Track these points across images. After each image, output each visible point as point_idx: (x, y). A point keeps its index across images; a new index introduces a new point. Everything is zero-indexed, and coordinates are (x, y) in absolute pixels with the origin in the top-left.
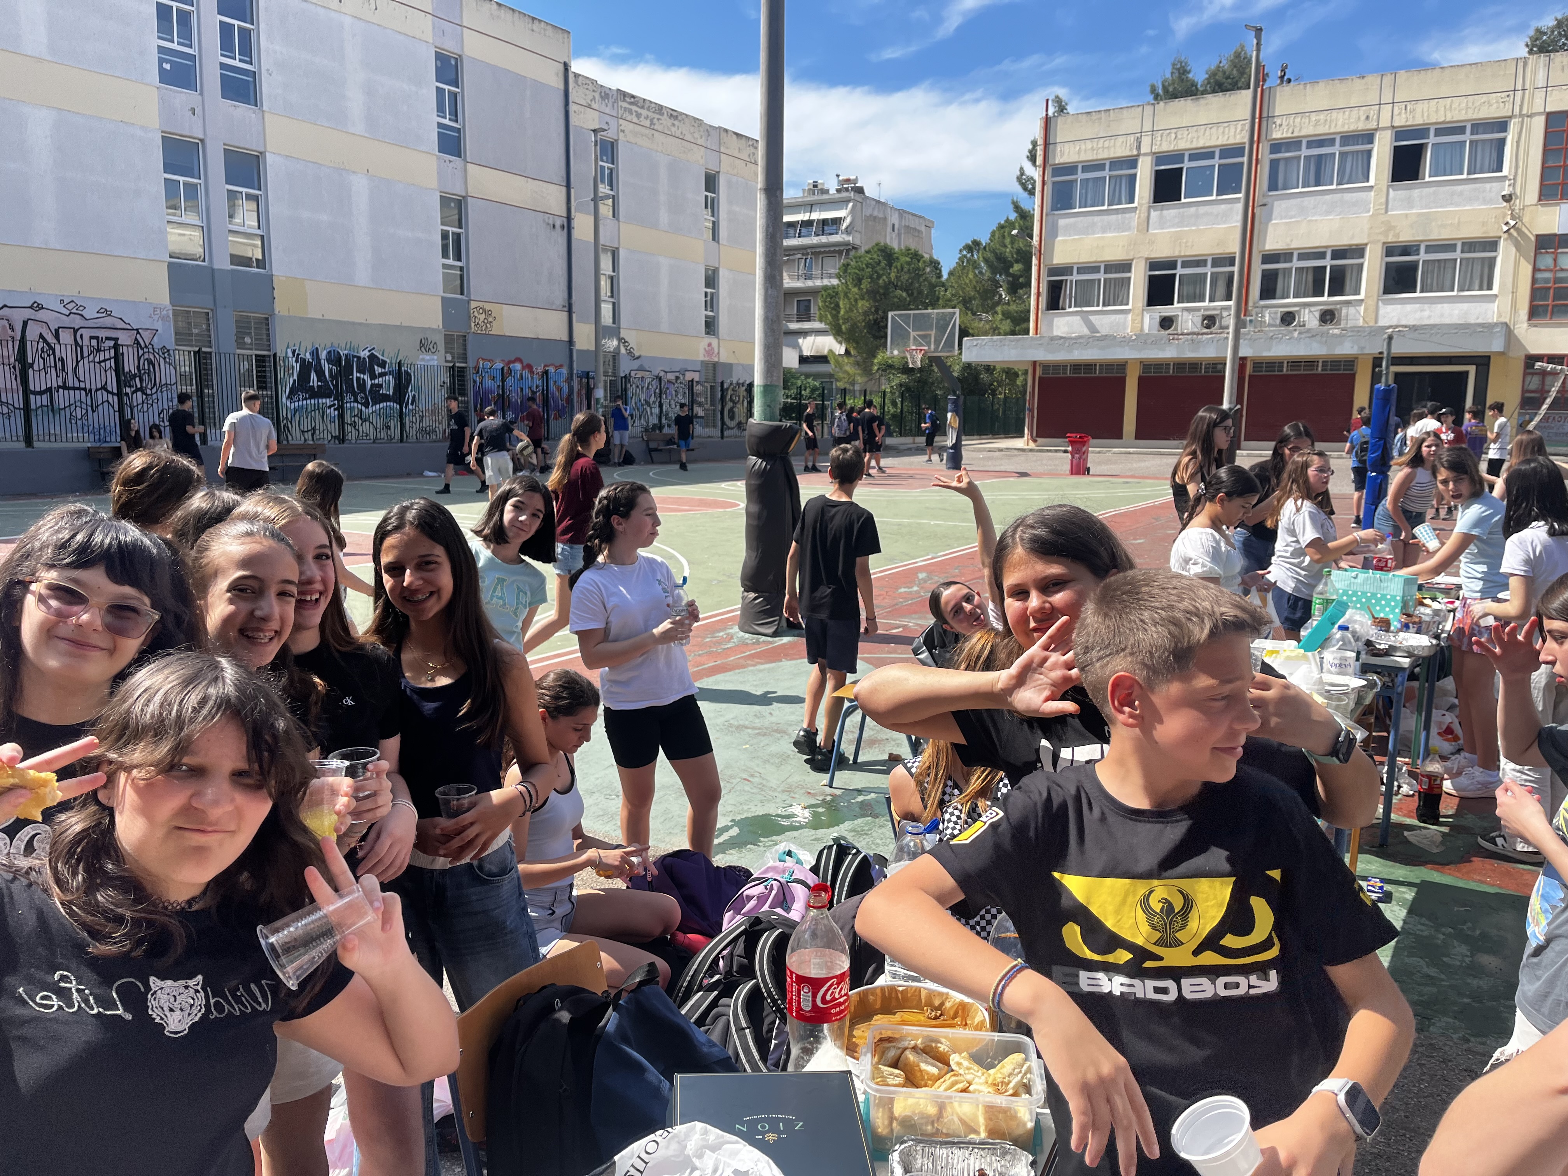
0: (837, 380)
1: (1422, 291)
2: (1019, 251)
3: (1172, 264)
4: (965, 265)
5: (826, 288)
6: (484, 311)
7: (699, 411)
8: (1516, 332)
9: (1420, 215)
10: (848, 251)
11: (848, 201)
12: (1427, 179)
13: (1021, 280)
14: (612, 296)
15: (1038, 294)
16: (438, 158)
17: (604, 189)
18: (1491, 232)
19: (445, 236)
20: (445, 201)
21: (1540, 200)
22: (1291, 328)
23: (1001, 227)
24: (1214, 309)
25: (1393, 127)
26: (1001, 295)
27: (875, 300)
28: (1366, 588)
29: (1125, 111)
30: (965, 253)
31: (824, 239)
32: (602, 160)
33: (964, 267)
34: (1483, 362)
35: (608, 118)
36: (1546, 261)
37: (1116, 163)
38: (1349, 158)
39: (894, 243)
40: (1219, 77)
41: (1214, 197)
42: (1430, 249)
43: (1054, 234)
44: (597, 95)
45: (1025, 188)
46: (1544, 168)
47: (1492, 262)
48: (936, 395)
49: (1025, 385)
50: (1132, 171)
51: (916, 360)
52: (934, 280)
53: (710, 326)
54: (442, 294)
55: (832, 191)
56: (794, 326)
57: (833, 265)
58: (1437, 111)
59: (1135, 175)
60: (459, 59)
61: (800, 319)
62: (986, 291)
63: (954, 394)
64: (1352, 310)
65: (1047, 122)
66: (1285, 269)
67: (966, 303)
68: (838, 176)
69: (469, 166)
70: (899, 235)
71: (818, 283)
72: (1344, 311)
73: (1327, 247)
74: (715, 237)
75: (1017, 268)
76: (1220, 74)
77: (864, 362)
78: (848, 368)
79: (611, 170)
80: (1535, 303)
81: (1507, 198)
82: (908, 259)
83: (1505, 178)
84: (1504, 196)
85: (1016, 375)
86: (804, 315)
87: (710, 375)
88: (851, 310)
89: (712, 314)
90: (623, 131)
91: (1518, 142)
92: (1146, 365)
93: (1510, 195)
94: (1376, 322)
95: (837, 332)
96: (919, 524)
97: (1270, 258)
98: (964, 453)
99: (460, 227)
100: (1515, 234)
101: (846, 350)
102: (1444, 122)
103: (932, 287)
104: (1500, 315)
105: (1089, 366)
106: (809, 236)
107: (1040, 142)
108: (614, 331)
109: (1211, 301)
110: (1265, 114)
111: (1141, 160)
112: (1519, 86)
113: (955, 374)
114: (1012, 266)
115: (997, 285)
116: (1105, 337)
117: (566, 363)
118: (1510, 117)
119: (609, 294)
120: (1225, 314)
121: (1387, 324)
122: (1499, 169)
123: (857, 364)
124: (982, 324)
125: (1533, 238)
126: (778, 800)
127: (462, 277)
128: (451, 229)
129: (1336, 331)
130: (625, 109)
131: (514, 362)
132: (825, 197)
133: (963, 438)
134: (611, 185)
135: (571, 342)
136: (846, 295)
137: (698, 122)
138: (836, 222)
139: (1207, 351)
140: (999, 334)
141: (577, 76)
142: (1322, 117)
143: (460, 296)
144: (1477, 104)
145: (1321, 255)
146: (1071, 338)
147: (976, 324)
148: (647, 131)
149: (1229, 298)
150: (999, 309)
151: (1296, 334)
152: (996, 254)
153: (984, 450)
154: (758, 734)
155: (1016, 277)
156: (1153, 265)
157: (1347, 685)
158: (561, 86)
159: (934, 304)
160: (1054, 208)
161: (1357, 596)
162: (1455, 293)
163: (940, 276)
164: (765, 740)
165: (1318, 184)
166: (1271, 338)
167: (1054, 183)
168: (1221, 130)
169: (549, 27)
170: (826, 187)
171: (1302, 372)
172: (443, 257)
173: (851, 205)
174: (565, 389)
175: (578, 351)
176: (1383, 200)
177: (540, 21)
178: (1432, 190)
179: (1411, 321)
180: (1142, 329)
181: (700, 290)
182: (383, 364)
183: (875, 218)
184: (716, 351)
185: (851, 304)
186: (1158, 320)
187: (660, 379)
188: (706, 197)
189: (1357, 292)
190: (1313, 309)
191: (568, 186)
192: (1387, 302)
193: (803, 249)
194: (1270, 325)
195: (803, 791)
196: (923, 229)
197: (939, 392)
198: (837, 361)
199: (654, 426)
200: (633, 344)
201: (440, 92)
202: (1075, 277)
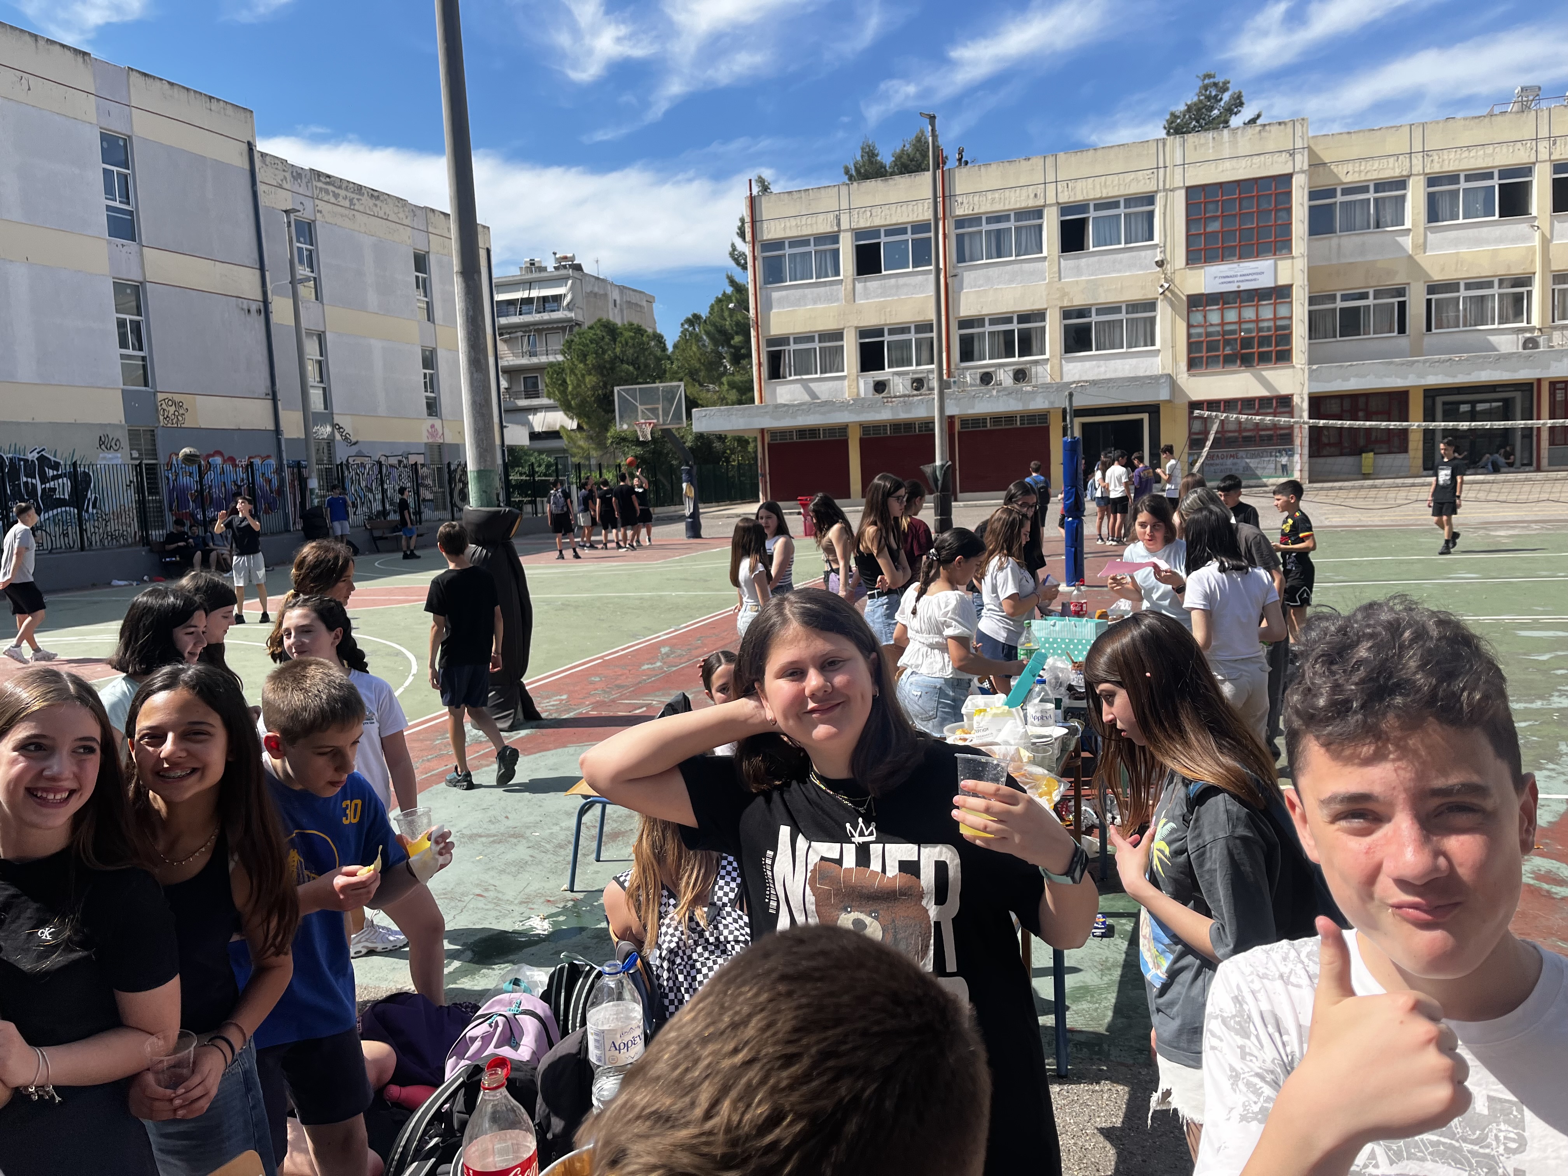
0: (573, 456)
1: (1097, 349)
2: (738, 324)
3: (879, 332)
4: (687, 338)
5: (551, 365)
6: (174, 403)
7: (427, 495)
8: (1179, 382)
9: (1088, 281)
10: (571, 327)
11: (567, 278)
12: (1091, 249)
13: (743, 351)
14: (322, 381)
15: (760, 364)
16: (109, 243)
17: (303, 271)
18: (1150, 294)
19: (121, 324)
20: (119, 287)
21: (1187, 264)
22: (990, 387)
23: (719, 301)
24: (921, 372)
25: (1058, 203)
26: (725, 367)
27: (602, 375)
28: (1064, 635)
29: (822, 191)
30: (686, 326)
31: (546, 316)
32: (298, 241)
33: (687, 341)
34: (1153, 410)
35: (302, 199)
36: (1198, 318)
37: (820, 239)
38: (1024, 232)
39: (617, 319)
40: (905, 159)
41: (910, 269)
42: (1099, 312)
43: (769, 306)
44: (288, 175)
45: (738, 264)
46: (1188, 236)
47: (1153, 320)
48: (672, 465)
49: (756, 452)
50: (835, 246)
51: (645, 432)
52: (659, 353)
53: (432, 407)
54: (122, 386)
55: (550, 269)
56: (522, 403)
57: (557, 342)
58: (1094, 188)
59: (838, 250)
60: (128, 140)
61: (528, 397)
62: (711, 363)
63: (687, 465)
64: (1040, 369)
65: (753, 202)
66: (979, 333)
67: (693, 375)
68: (555, 254)
69: (145, 250)
70: (621, 310)
71: (544, 359)
72: (1033, 370)
73: (1013, 312)
74: (430, 317)
75: (737, 339)
76: (905, 157)
77: (597, 436)
78: (581, 443)
79: (310, 251)
80: (1192, 355)
81: (1160, 264)
82: (632, 334)
83: (1156, 246)
84: (1157, 262)
85: (747, 442)
86: (532, 392)
87: (436, 458)
88: (579, 386)
89: (432, 395)
90: (320, 212)
91: (1165, 214)
92: (866, 428)
93: (1162, 261)
94: (1062, 378)
95: (567, 408)
96: (660, 596)
97: (965, 323)
98: (702, 521)
99: (139, 314)
100: (1169, 295)
101: (579, 425)
102: (1100, 198)
103: (658, 360)
104: (1164, 368)
105: (813, 431)
106: (530, 313)
107: (748, 219)
108: (327, 417)
109: (917, 365)
110: (947, 194)
111: (842, 236)
112: (1161, 164)
113: (688, 444)
114: (733, 338)
115: (721, 357)
116: (826, 403)
117: (273, 452)
118: (1156, 192)
119: (318, 379)
120: (931, 376)
121: (1071, 380)
122: (1151, 238)
123: (590, 438)
124: (709, 395)
125: (1184, 298)
126: (515, 913)
127: (144, 367)
128: (128, 317)
129: (1029, 389)
130: (321, 189)
131: (213, 455)
132: (543, 274)
133: (700, 505)
134: (311, 266)
135: (277, 431)
136: (572, 371)
137: (401, 202)
138: (557, 298)
139: (918, 412)
140: (727, 404)
141: (263, 155)
142: (996, 195)
143: (144, 388)
144: (1127, 181)
145: (1009, 320)
146: (794, 406)
147: (704, 395)
148: (347, 212)
149: (932, 363)
150: (724, 380)
151: (994, 392)
152: (716, 327)
153: (722, 516)
154: (494, 842)
155: (737, 349)
156: (863, 333)
157: (1050, 736)
158: (247, 166)
159: (661, 377)
160: (767, 282)
161: (1057, 643)
162: (1124, 350)
163: (664, 349)
164: (501, 848)
165: (999, 256)
166: (974, 397)
167: (764, 258)
168: (910, 207)
169: (229, 106)
170: (543, 265)
171: (1003, 427)
172: (121, 347)
173: (570, 282)
174: (275, 483)
175: (286, 439)
176: (1056, 269)
177: (218, 100)
178: (1096, 259)
179: (1090, 376)
180: (858, 394)
181: (418, 373)
182: (56, 466)
183: (596, 294)
184: (440, 432)
185: (578, 379)
186: (872, 384)
187: (380, 463)
188: (417, 277)
189: (1043, 352)
190: (1007, 369)
191: (262, 269)
192: (1069, 360)
193: (525, 328)
194: (971, 385)
195: (543, 899)
196: (644, 304)
197: (674, 462)
198: (570, 437)
199: (378, 512)
200: (348, 429)
201: (107, 173)
202: (793, 347)
